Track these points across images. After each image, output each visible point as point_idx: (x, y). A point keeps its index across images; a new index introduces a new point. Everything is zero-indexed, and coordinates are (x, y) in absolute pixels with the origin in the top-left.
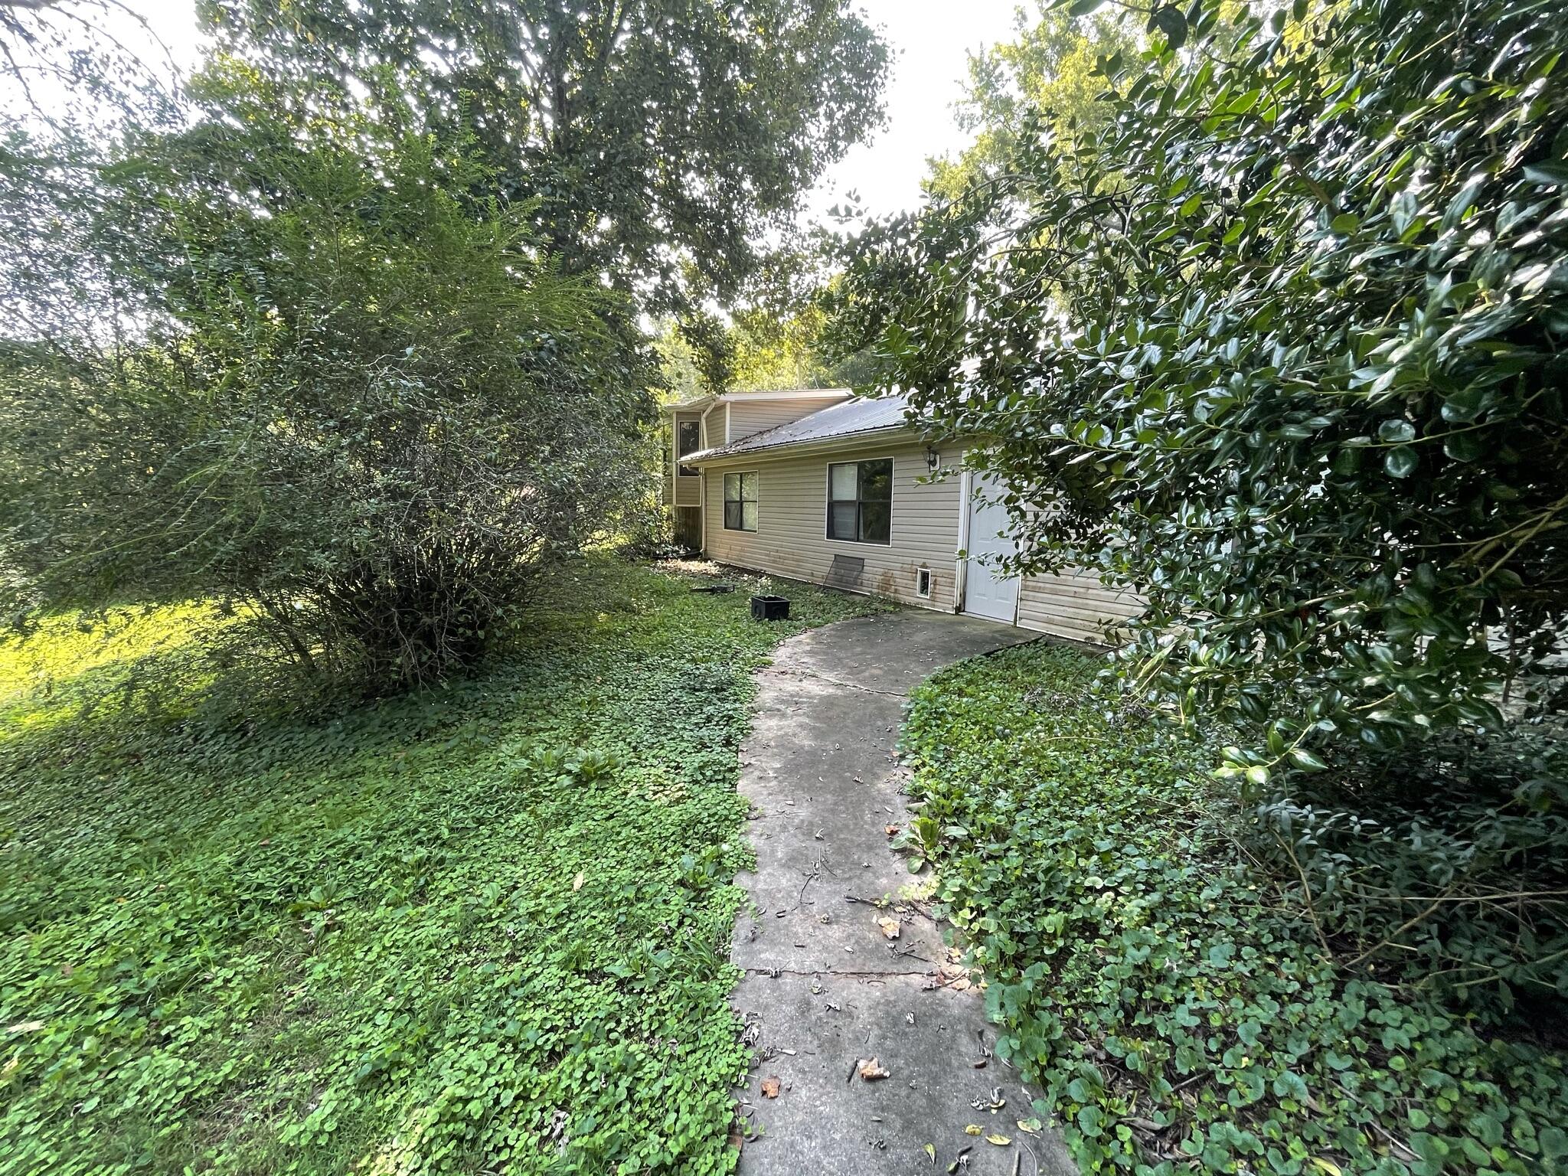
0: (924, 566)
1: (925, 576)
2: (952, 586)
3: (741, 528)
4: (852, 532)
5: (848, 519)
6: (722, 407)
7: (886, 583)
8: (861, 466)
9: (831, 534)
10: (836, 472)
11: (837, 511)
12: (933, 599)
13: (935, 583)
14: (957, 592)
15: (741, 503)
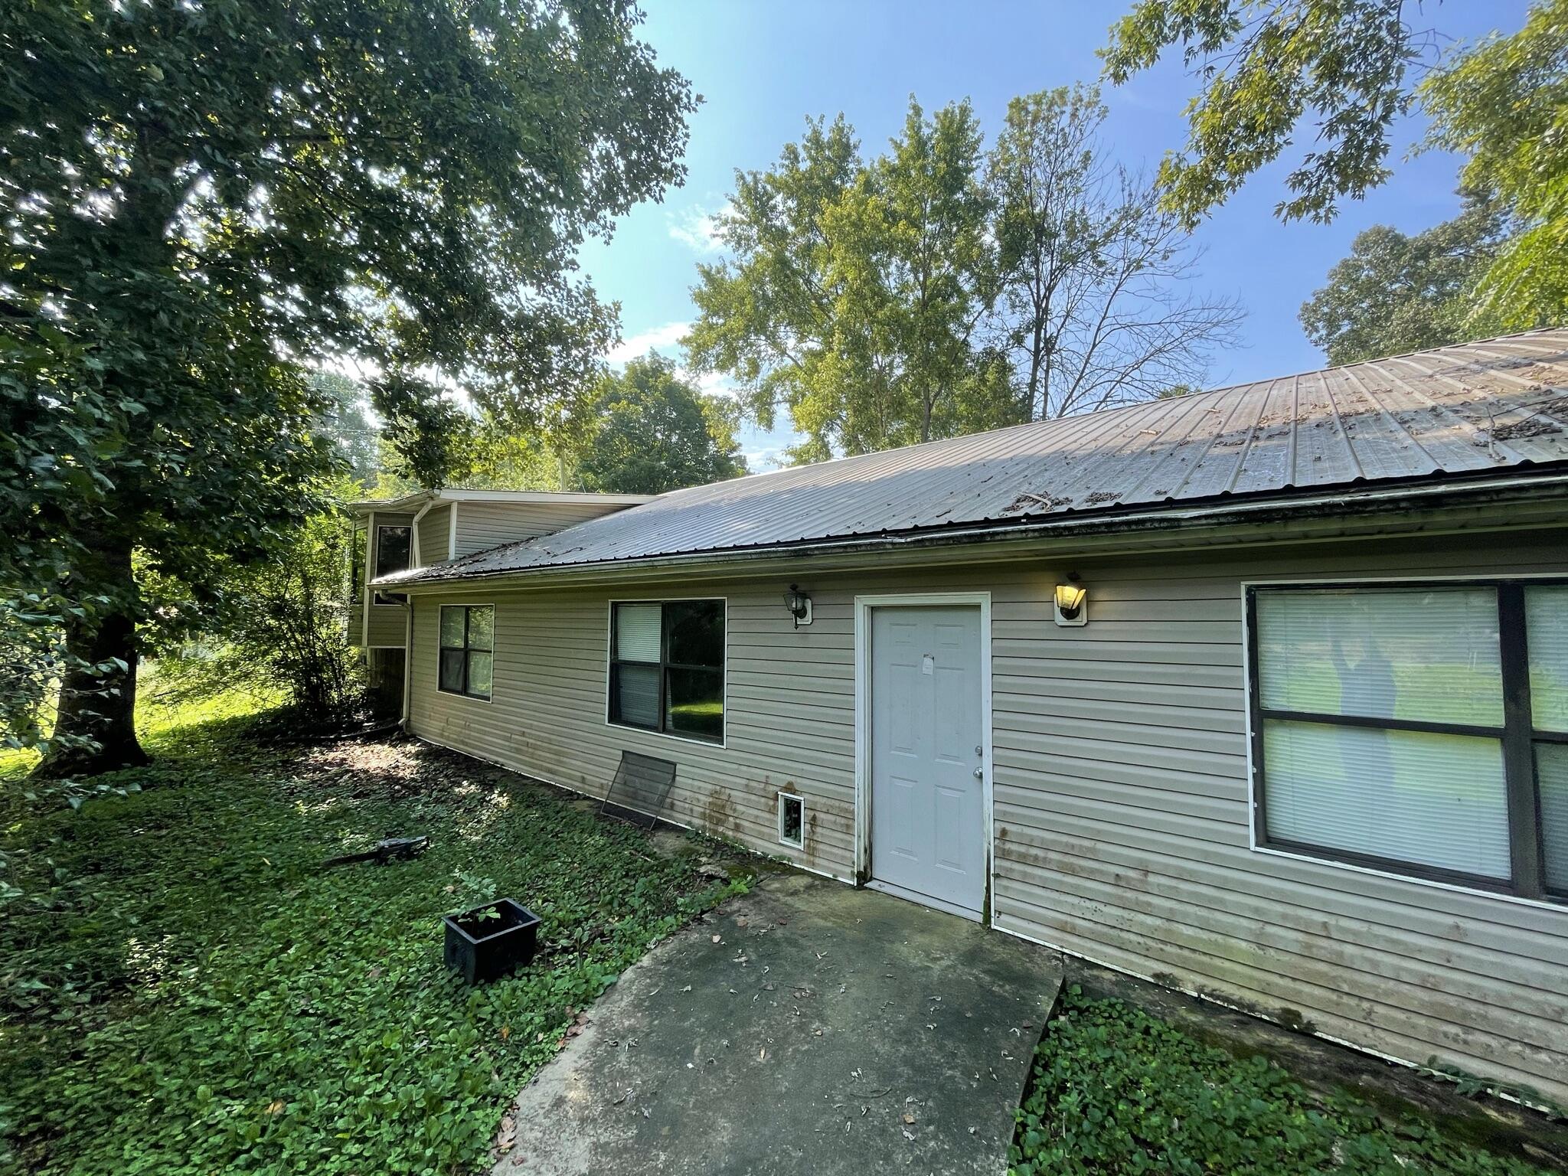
0: (790, 788)
1: (793, 808)
2: (848, 829)
3: (465, 691)
4: (652, 714)
5: (646, 691)
6: (447, 508)
7: (719, 810)
8: (668, 610)
9: (616, 715)
10: (626, 616)
11: (628, 677)
12: (811, 851)
13: (813, 822)
14: (859, 845)
15: (467, 651)
